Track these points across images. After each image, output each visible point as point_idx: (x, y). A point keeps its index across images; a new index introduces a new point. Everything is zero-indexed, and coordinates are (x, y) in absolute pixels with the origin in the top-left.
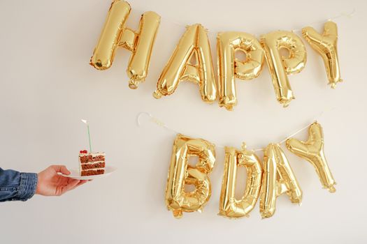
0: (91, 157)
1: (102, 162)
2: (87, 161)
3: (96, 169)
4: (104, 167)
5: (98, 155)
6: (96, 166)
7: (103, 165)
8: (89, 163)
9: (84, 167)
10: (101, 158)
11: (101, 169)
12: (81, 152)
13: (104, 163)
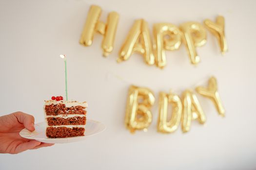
0: (63, 107)
1: (81, 116)
2: (57, 113)
3: (71, 127)
4: (84, 123)
5: (75, 105)
6: (71, 121)
7: (83, 121)
8: (60, 116)
9: (51, 122)
10: (79, 109)
11: (79, 126)
12: (53, 98)
13: (84, 118)
